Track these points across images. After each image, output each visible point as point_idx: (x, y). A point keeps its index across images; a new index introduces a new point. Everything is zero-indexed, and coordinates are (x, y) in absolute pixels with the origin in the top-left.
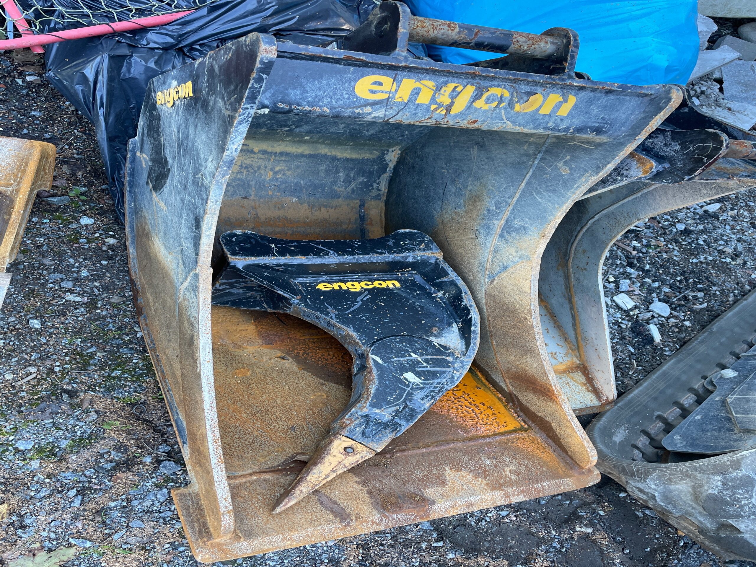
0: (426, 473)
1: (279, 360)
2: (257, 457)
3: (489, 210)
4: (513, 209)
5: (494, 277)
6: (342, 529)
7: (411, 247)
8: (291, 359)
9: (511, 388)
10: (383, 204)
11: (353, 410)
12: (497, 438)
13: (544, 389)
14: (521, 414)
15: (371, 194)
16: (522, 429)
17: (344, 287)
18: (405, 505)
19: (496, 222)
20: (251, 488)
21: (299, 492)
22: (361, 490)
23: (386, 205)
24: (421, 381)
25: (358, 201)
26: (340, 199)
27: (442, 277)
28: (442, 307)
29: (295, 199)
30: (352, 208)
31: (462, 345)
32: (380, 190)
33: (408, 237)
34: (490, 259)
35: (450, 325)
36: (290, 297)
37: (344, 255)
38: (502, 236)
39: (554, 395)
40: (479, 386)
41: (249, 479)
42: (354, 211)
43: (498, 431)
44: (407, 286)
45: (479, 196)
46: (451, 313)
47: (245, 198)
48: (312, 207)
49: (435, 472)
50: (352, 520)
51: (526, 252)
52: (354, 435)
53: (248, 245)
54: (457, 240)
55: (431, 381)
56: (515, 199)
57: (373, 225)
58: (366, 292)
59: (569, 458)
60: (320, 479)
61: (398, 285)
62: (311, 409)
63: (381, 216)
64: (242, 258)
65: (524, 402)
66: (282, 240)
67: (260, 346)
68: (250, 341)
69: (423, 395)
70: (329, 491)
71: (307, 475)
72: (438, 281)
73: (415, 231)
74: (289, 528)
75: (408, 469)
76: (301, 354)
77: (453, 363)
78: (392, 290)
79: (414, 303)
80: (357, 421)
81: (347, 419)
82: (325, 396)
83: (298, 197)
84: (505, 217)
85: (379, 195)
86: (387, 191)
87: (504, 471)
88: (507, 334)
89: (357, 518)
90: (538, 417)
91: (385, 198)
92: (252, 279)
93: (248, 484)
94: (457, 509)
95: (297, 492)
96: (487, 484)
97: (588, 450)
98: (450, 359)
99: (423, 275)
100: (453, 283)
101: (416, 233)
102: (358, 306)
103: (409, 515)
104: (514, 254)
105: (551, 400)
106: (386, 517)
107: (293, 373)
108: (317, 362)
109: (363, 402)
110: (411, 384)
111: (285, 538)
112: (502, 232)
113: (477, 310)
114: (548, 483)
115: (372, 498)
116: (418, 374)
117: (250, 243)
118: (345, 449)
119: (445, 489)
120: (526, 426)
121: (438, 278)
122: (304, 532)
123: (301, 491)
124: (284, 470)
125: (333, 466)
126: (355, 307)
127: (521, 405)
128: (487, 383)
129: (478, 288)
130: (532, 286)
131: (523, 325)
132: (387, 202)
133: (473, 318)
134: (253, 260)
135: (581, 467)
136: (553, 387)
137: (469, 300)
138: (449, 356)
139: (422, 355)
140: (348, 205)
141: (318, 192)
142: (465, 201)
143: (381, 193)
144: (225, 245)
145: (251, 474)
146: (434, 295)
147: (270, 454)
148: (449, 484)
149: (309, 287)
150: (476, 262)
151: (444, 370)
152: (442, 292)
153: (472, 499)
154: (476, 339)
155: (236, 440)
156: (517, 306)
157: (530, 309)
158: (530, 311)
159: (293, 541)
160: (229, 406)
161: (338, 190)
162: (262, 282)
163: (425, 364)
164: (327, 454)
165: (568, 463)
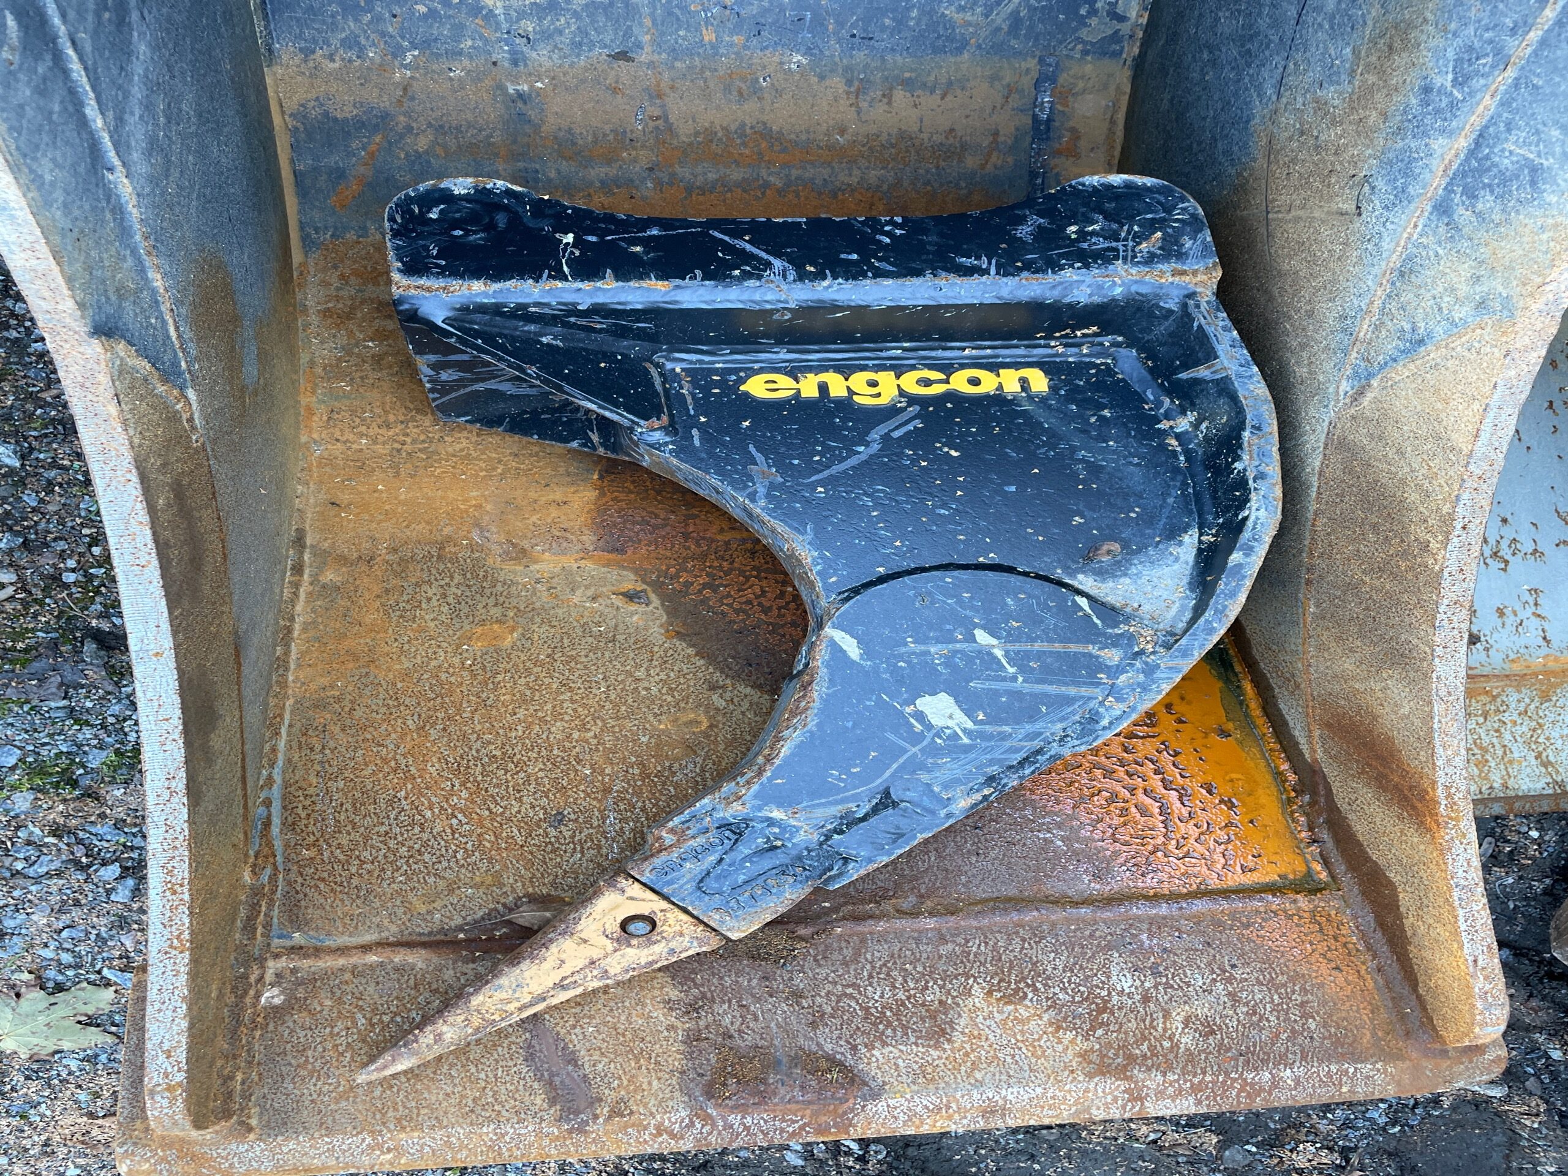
0: (901, 996)
1: (618, 601)
2: (410, 895)
3: (1427, 90)
4: (1516, 84)
5: (1370, 376)
6: (557, 1138)
7: (1102, 244)
8: (656, 601)
9: (1320, 754)
10: (1127, 73)
11: (706, 801)
12: (1199, 906)
13: (1411, 788)
14: (1325, 836)
15: (1083, 33)
16: (1307, 886)
17: (837, 386)
18: (782, 1091)
19: (1439, 144)
20: (349, 988)
21: (430, 1039)
22: (670, 1028)
23: (1135, 79)
24: (969, 725)
25: (1032, 63)
26: (966, 55)
27: (1197, 363)
28: (1176, 470)
29: (797, 58)
30: (1010, 90)
31: (1181, 611)
32: (1122, 19)
33: (1110, 206)
34: (1378, 303)
35: (1173, 533)
36: (627, 423)
37: (820, 276)
38: (1443, 208)
39: (1434, 815)
40: (1230, 726)
41: (356, 959)
42: (1015, 101)
43: (1214, 883)
44: (1074, 390)
45: (1410, 25)
46: (1196, 494)
47: (623, 56)
48: (858, 87)
49: (933, 995)
50: (596, 1117)
51: (1506, 283)
52: (670, 883)
53: (478, 238)
54: (1298, 219)
55: (1007, 729)
56: (1534, 35)
57: (1077, 156)
58: (914, 409)
59: (1414, 1002)
60: (511, 1007)
61: (1039, 382)
62: (642, 764)
63: (1113, 121)
64: (441, 282)
65: (1342, 805)
66: (610, 218)
67: (586, 554)
68: (559, 538)
69: (958, 773)
70: (572, 1021)
71: (476, 991)
72: (1183, 376)
73: (1149, 181)
74: (399, 1120)
75: (850, 978)
76: (696, 587)
77: (1115, 671)
78: (1014, 401)
79: (1073, 450)
80: (701, 840)
81: (672, 831)
82: (705, 724)
83: (808, 52)
84: (1474, 120)
85: (1116, 37)
86: (1144, 21)
87: (1167, 1015)
88: (1353, 587)
89: (615, 1113)
90: (1368, 859)
91: (1136, 51)
92: (488, 358)
93: (347, 976)
94: (950, 1118)
95: (426, 1038)
96: (1084, 1055)
97: (1479, 1005)
98: (1113, 656)
99: (1147, 350)
100: (1225, 388)
101: (1149, 190)
102: (863, 457)
103: (783, 1120)
104: (1463, 289)
105: (1422, 826)
106: (707, 1118)
107: (642, 645)
108: (733, 616)
109: (741, 780)
110: (929, 735)
111: (380, 1146)
112: (1449, 190)
113: (1278, 492)
114: (1300, 1072)
115: (690, 1056)
116: (967, 703)
117: (490, 227)
118: (624, 925)
119: (935, 1054)
120: (1324, 876)
121: (1186, 367)
122: (439, 1134)
123: (439, 1037)
124: (471, 943)
125: (566, 970)
126: (853, 461)
127: (1332, 808)
128: (1261, 721)
129: (1312, 412)
130: (1487, 427)
131: (1411, 568)
132: (1139, 65)
133: (1250, 523)
134: (479, 290)
135: (1436, 1036)
136: (1440, 792)
137: (1262, 455)
138: (1115, 645)
139: (1011, 637)
140: (994, 78)
141: (883, 28)
142: (1356, 52)
143: (1125, 28)
144: (396, 234)
145: (366, 948)
146: (1164, 425)
147: (451, 891)
148: (958, 1037)
149: (716, 384)
150: (1329, 312)
151: (1072, 691)
152: (1191, 416)
153: (1011, 1094)
154: (1233, 595)
155: (375, 841)
156: (1413, 497)
157: (1450, 519)
158: (1447, 521)
159: (399, 1155)
160: (403, 736)
161: (958, 17)
162: (523, 371)
163: (1011, 670)
164: (563, 934)
165: (1403, 1017)
